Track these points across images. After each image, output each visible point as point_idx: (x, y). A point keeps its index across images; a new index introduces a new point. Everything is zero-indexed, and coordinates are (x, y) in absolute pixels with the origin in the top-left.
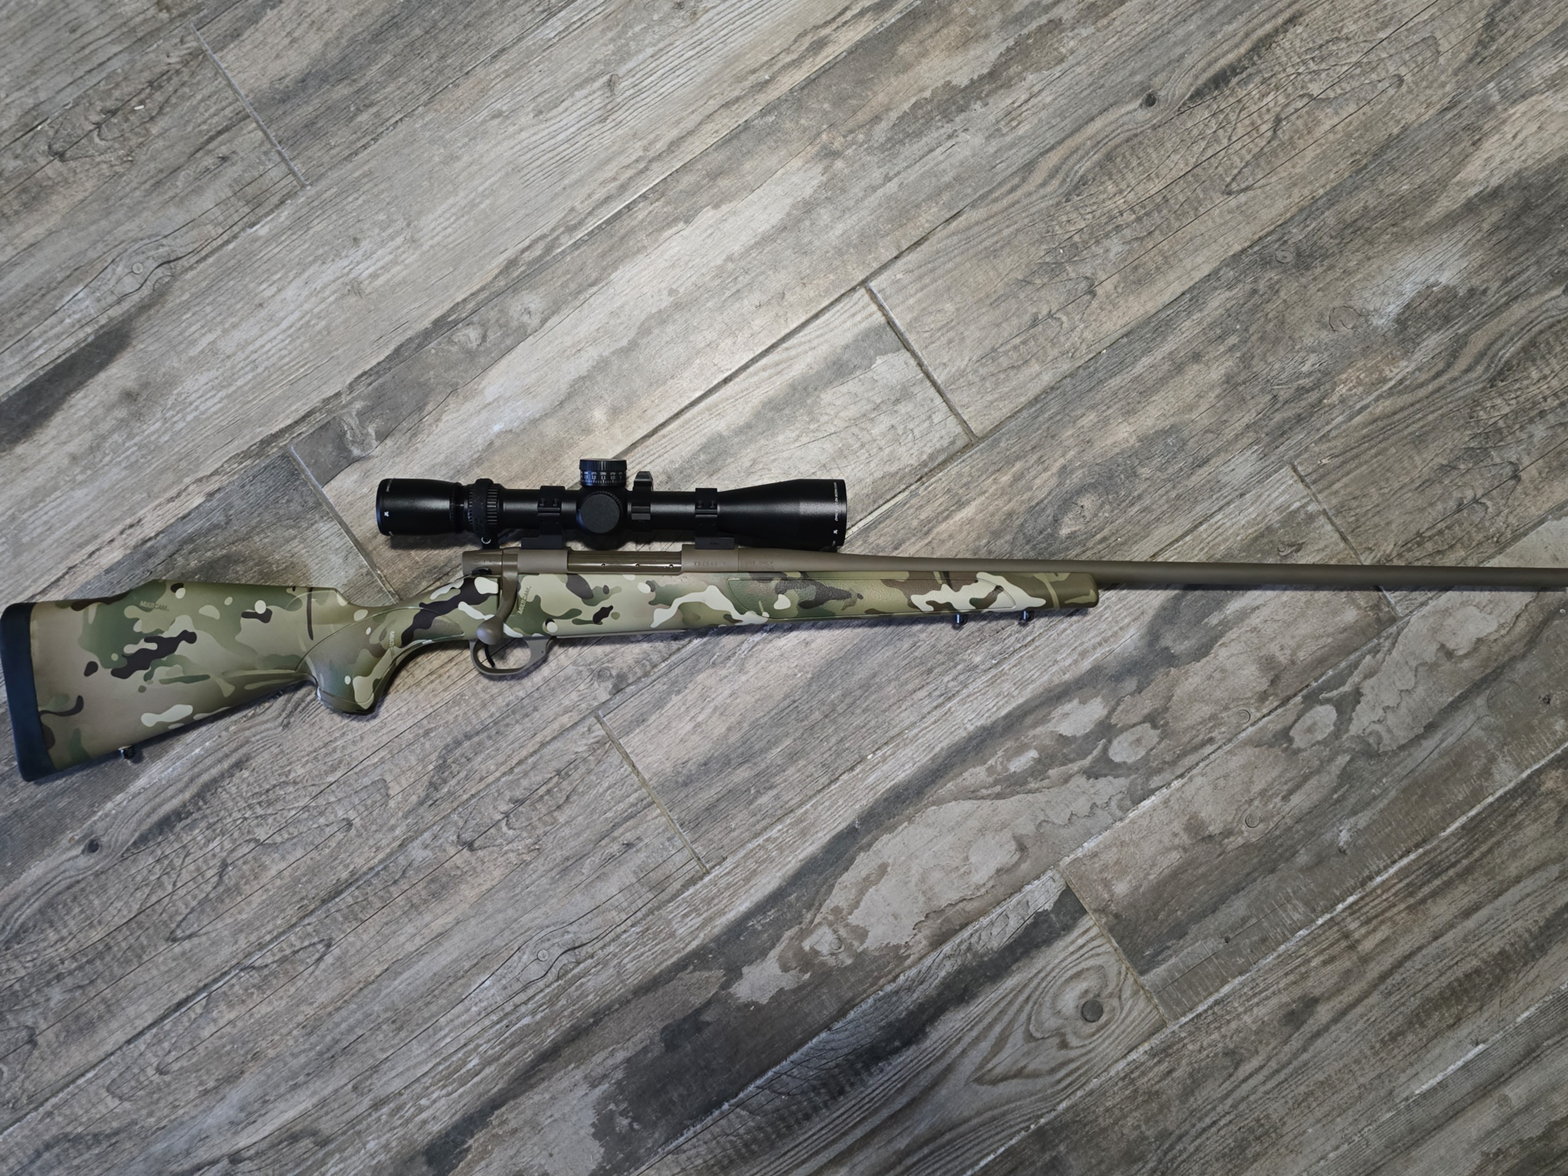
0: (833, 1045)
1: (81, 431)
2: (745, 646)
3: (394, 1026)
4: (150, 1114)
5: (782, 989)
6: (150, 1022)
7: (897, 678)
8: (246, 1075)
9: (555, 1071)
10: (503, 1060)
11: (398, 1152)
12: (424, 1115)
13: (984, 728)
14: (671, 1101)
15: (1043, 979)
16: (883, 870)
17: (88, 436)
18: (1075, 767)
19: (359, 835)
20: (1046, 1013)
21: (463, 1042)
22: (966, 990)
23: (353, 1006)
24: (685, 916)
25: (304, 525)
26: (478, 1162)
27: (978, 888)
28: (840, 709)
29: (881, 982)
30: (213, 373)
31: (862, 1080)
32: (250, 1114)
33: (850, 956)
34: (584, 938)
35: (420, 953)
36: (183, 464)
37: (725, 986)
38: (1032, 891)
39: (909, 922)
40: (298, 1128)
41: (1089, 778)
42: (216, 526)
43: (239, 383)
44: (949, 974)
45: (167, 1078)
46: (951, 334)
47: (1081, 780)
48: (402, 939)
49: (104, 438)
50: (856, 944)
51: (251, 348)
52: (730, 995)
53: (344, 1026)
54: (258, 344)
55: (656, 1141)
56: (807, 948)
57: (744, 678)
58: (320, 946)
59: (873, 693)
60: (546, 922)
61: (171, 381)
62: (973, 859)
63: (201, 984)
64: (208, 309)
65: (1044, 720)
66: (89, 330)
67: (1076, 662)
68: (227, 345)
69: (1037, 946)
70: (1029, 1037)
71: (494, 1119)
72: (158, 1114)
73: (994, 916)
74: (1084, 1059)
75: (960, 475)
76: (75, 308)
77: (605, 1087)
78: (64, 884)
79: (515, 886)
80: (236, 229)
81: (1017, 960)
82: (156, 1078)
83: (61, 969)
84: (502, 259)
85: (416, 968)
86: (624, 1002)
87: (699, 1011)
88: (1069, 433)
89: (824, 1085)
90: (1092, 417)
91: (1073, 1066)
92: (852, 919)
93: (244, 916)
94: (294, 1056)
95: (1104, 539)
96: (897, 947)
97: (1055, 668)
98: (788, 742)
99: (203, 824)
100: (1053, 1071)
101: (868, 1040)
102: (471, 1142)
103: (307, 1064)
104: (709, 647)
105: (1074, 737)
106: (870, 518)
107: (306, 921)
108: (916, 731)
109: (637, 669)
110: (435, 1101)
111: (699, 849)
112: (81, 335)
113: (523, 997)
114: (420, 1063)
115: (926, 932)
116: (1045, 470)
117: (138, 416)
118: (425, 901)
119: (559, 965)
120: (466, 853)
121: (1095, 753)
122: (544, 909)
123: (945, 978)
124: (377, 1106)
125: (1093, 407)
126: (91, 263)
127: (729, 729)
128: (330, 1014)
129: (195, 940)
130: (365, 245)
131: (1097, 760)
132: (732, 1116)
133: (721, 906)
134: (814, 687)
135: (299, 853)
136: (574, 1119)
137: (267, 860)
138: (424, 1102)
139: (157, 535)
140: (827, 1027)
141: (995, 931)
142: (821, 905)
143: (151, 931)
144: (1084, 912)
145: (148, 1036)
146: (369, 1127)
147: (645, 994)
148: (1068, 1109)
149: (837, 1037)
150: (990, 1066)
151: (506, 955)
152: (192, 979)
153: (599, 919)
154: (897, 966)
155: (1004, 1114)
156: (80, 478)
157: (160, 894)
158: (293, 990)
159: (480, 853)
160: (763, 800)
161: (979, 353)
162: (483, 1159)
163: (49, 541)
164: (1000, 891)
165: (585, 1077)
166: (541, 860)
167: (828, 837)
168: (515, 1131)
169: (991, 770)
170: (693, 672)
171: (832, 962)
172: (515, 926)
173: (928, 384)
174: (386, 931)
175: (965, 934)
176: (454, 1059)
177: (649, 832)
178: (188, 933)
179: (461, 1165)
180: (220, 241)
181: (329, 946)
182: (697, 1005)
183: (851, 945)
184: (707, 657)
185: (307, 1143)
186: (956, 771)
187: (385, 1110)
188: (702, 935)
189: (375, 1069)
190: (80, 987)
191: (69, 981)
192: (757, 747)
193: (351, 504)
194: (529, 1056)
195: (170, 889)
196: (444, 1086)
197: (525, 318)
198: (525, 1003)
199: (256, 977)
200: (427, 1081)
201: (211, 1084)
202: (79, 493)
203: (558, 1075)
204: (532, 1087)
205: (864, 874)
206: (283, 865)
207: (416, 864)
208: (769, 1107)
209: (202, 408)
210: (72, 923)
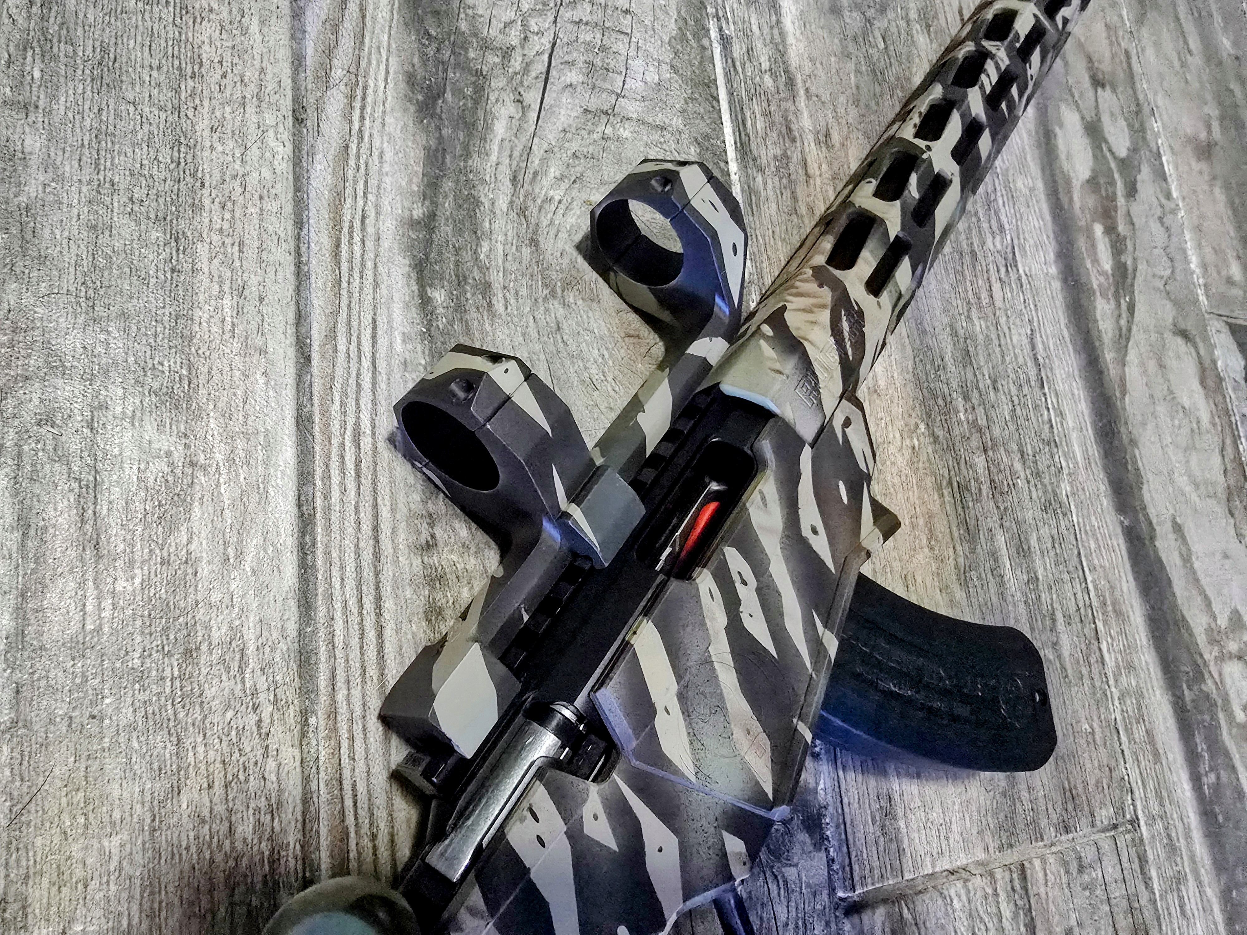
7: (969, 304)
13: (1059, 257)
18: (1121, 200)
27: (1215, 426)
38: (1225, 365)
41: (1134, 198)
47: (1136, 208)
56: (1243, 717)
59: (976, 356)
62: (1186, 403)
92: (1222, 620)
105: (1093, 169)
121: (1114, 167)
142: (1202, 656)
169: (1103, 293)
186: (1095, 333)
205: (1179, 562)
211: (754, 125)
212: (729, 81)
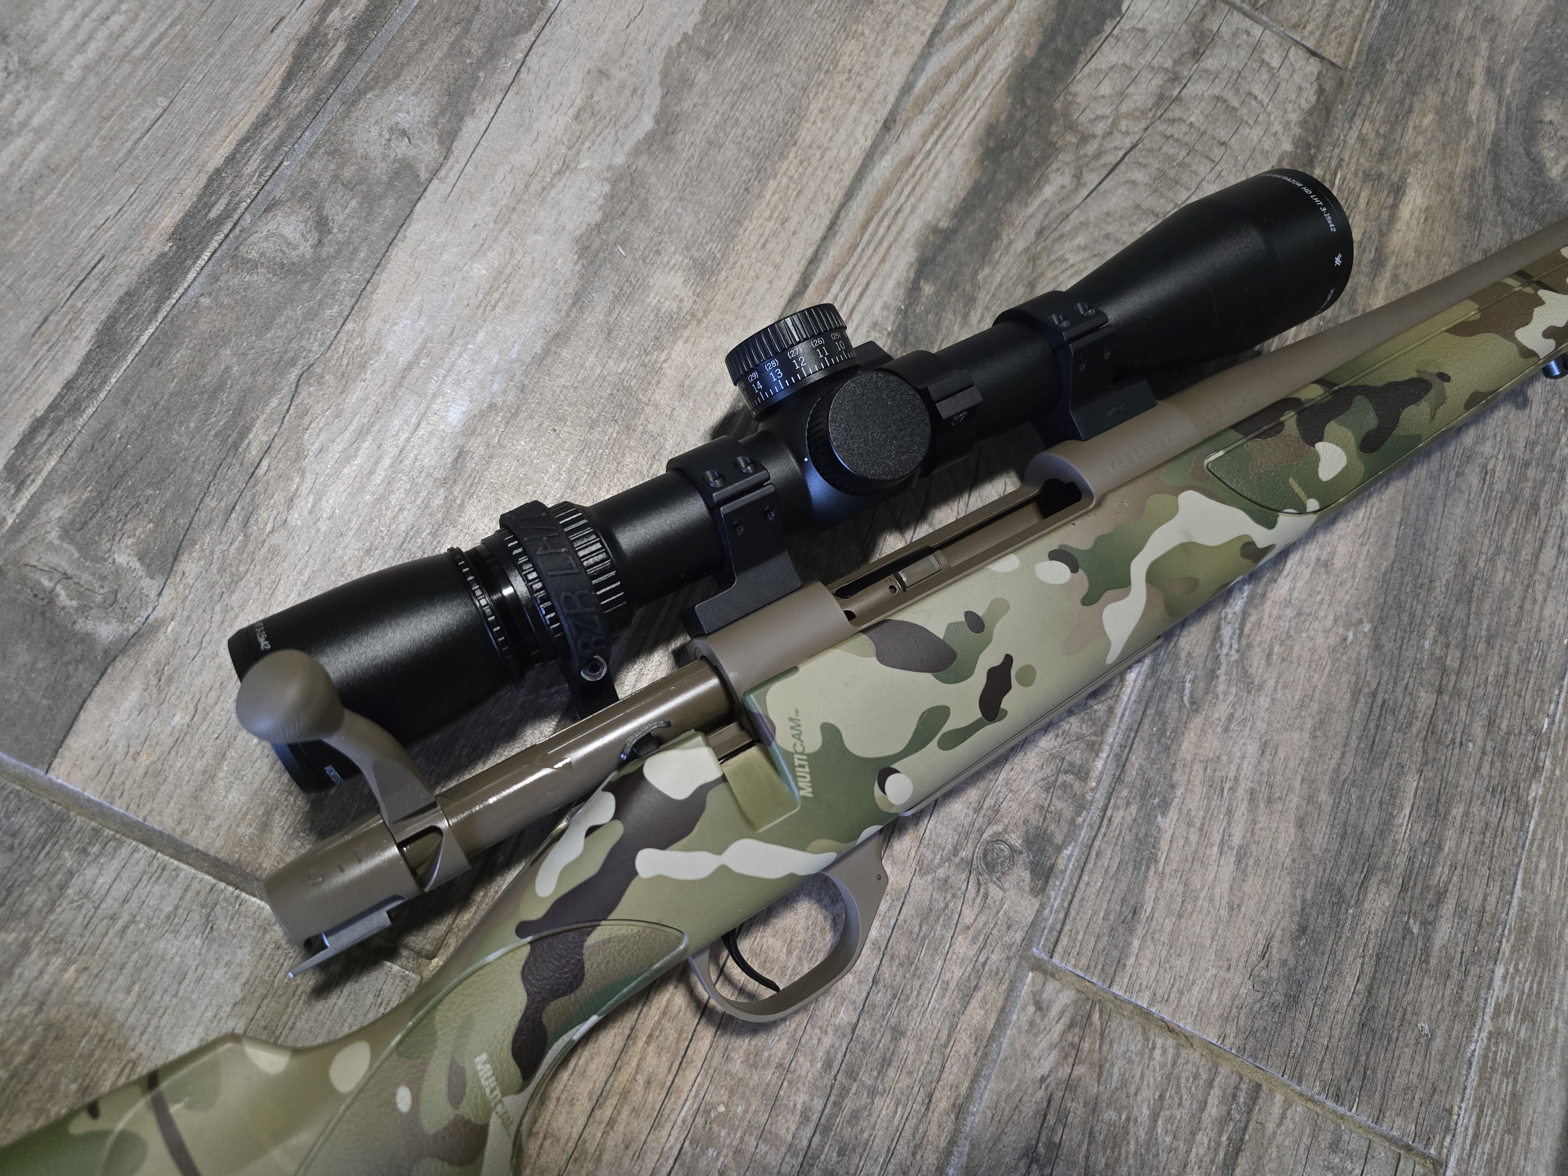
2: (1227, 632)
57: (1264, 701)
84: (280, 45)
88: (1461, 15)
98: (1411, 783)
104: (1166, 670)
109: (1058, 805)
111: (1398, 1125)
127: (1301, 824)
134: (1388, 646)
160: (1443, 933)
170: (1166, 743)
184: (1173, 696)
192: (1369, 830)
197: (402, 148)
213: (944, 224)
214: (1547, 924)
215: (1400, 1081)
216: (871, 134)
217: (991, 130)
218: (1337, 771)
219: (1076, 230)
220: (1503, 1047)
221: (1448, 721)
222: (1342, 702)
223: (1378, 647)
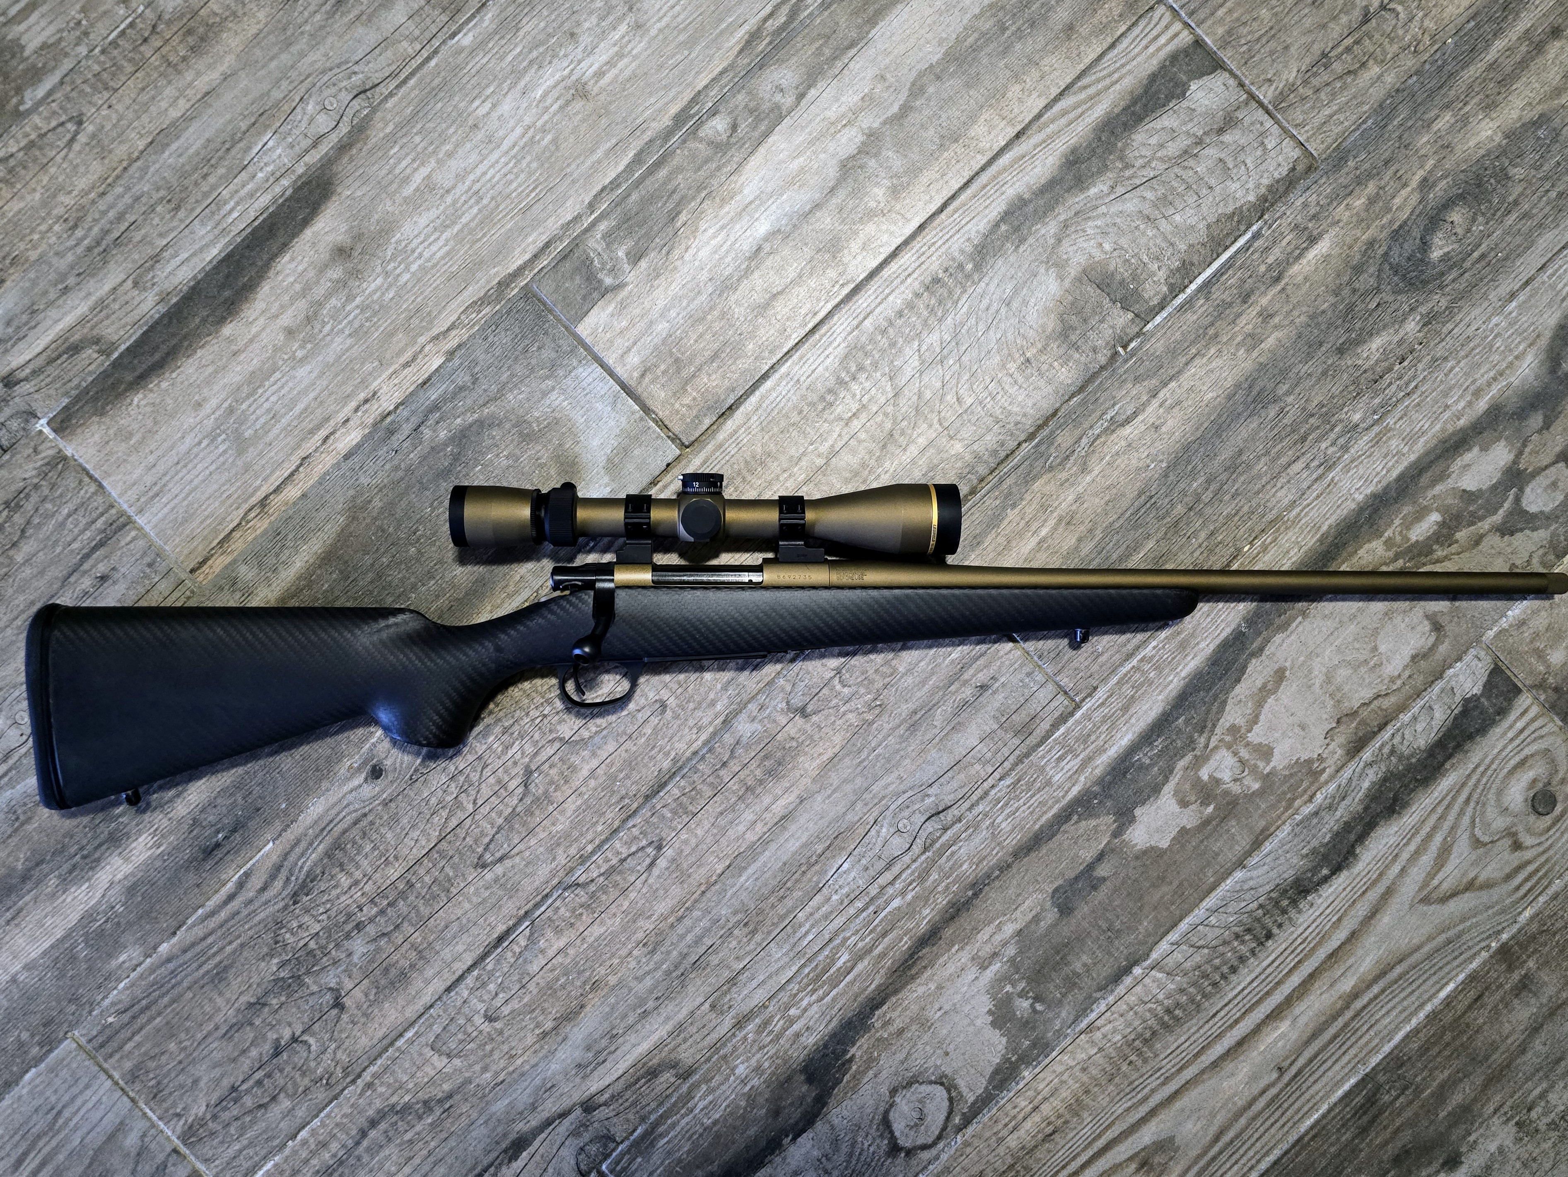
0: (1251, 883)
1: (293, 300)
2: (1086, 440)
3: (746, 930)
4: (485, 1069)
5: (1183, 828)
6: (469, 963)
7: (1267, 453)
8: (588, 1008)
9: (937, 956)
10: (876, 952)
11: (773, 1074)
12: (796, 1027)
13: (1374, 496)
14: (1074, 973)
15: (1483, 774)
16: (1280, 675)
17: (302, 304)
18: (1485, 525)
19: (676, 717)
20: (1491, 812)
21: (827, 937)
22: (1395, 799)
23: (697, 913)
24: (1060, 759)
25: (561, 373)
26: (865, 1072)
27: (1392, 680)
28: (1206, 497)
29: (1297, 803)
30: (433, 213)
31: (1290, 919)
32: (600, 1052)
33: (1256, 780)
34: (948, 799)
35: (764, 842)
36: (415, 321)
37: (1117, 834)
38: (1456, 675)
39: (1318, 732)
40: (655, 1061)
41: (1503, 535)
42: (462, 389)
43: (464, 220)
44: (1373, 784)
45: (498, 1025)
46: (1272, 44)
47: (1494, 540)
48: (741, 828)
49: (320, 304)
50: (1261, 765)
51: (472, 177)
52: (1125, 843)
53: (689, 938)
54: (478, 171)
55: (1064, 1021)
56: (1205, 778)
57: (1088, 478)
58: (649, 850)
59: (1240, 474)
60: (902, 787)
61: (387, 229)
62: (1382, 648)
63: (522, 912)
64: (417, 139)
65: (1443, 476)
66: (285, 182)
67: (1470, 404)
68: (444, 178)
69: (1471, 737)
70: (1477, 843)
71: (876, 1020)
72: (494, 1068)
73: (1415, 710)
74: (1542, 859)
75: (1305, 205)
76: (266, 159)
77: (996, 967)
78: (349, 820)
79: (860, 751)
80: (436, 43)
81: (1450, 757)
82: (486, 1027)
83: (361, 917)
84: (741, 33)
85: (762, 859)
86: (1004, 868)
87: (1091, 867)
88: (1425, 139)
89: (1249, 931)
90: (1448, 117)
91: (1530, 868)
92: (1254, 737)
93: (559, 827)
94: (639, 979)
95: (1483, 256)
96: (1309, 762)
97: (1447, 415)
98: (1151, 544)
99: (498, 730)
100: (1508, 877)
101: (1292, 872)
102: (853, 1051)
103: (655, 987)
104: (1045, 447)
105: (1480, 490)
106: (1209, 272)
107: (630, 823)
108: (1298, 510)
110: (805, 1010)
111: (1065, 681)
112: (278, 189)
113: (888, 876)
114: (783, 968)
115: (1340, 739)
116: (1405, 185)
117: (356, 274)
118: (761, 782)
119: (923, 834)
120: (799, 720)
121: (1507, 505)
122: (896, 774)
123: (1369, 790)
124: (739, 1024)
125: (1447, 106)
126: (277, 105)
127: (1080, 540)
128: (672, 926)
129: (508, 863)
130: (585, 40)
131: (1510, 514)
132: (1147, 981)
133: (1100, 742)
134: (1172, 477)
135: (611, 747)
136: (968, 1007)
137: (575, 759)
138: (793, 1012)
139: (396, 408)
140: (1240, 864)
141: (1419, 727)
142: (1214, 726)
143: (456, 859)
144: (1518, 691)
145: (470, 980)
146: (735, 1049)
147: (1026, 855)
148: (1532, 918)
149: (1255, 873)
150: (1435, 882)
151: (862, 831)
152: (511, 908)
153: (962, 776)
154: (1312, 783)
155: (1459, 936)
156: (299, 354)
157: (461, 815)
158: (626, 904)
159: (815, 718)
161: (1308, 60)
162: (869, 1068)
163: (275, 431)
164: (1419, 680)
165: (973, 959)
166: (885, 717)
167: (1212, 647)
168: (901, 1032)
169: (1389, 543)
170: (1029, 479)
171: (1236, 789)
172: (867, 796)
173: (1254, 105)
174: (722, 822)
175: (1386, 734)
176: (821, 957)
177: (1004, 669)
178: (498, 855)
179: (847, 1077)
180: (419, 60)
181: (659, 848)
182: (1089, 860)
183: (1255, 766)
184: (1042, 460)
185: (667, 1077)
186: (1350, 549)
187: (751, 1027)
188: (1082, 779)
189: (732, 981)
190: (384, 935)
191: (371, 930)
193: (611, 341)
194: (906, 943)
195: (470, 808)
196: (814, 991)
197: (778, 97)
198: (892, 883)
199: (582, 896)
200: (794, 987)
201: (549, 1025)
202: (301, 372)
203: (941, 961)
204: (913, 978)
205: (1259, 684)
206: (595, 763)
207: (744, 740)
208: (1188, 965)
209: (426, 254)
210: (365, 863)
211: (1227, 280)
212: (1237, 252)
213: (1026, 196)
214: (1192, 635)
215: (1075, 664)
216: (1007, 138)
217: (1074, 151)
218: (1111, 524)
219: (1098, 217)
220: (1138, 675)
221: (1188, 524)
222: (1131, 494)
223: (1166, 476)
